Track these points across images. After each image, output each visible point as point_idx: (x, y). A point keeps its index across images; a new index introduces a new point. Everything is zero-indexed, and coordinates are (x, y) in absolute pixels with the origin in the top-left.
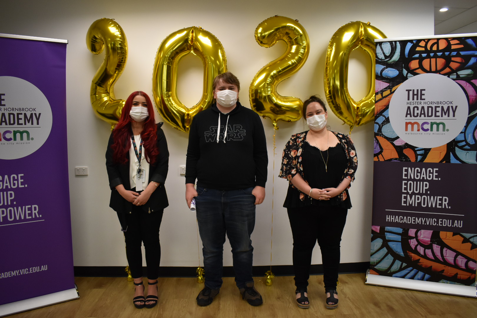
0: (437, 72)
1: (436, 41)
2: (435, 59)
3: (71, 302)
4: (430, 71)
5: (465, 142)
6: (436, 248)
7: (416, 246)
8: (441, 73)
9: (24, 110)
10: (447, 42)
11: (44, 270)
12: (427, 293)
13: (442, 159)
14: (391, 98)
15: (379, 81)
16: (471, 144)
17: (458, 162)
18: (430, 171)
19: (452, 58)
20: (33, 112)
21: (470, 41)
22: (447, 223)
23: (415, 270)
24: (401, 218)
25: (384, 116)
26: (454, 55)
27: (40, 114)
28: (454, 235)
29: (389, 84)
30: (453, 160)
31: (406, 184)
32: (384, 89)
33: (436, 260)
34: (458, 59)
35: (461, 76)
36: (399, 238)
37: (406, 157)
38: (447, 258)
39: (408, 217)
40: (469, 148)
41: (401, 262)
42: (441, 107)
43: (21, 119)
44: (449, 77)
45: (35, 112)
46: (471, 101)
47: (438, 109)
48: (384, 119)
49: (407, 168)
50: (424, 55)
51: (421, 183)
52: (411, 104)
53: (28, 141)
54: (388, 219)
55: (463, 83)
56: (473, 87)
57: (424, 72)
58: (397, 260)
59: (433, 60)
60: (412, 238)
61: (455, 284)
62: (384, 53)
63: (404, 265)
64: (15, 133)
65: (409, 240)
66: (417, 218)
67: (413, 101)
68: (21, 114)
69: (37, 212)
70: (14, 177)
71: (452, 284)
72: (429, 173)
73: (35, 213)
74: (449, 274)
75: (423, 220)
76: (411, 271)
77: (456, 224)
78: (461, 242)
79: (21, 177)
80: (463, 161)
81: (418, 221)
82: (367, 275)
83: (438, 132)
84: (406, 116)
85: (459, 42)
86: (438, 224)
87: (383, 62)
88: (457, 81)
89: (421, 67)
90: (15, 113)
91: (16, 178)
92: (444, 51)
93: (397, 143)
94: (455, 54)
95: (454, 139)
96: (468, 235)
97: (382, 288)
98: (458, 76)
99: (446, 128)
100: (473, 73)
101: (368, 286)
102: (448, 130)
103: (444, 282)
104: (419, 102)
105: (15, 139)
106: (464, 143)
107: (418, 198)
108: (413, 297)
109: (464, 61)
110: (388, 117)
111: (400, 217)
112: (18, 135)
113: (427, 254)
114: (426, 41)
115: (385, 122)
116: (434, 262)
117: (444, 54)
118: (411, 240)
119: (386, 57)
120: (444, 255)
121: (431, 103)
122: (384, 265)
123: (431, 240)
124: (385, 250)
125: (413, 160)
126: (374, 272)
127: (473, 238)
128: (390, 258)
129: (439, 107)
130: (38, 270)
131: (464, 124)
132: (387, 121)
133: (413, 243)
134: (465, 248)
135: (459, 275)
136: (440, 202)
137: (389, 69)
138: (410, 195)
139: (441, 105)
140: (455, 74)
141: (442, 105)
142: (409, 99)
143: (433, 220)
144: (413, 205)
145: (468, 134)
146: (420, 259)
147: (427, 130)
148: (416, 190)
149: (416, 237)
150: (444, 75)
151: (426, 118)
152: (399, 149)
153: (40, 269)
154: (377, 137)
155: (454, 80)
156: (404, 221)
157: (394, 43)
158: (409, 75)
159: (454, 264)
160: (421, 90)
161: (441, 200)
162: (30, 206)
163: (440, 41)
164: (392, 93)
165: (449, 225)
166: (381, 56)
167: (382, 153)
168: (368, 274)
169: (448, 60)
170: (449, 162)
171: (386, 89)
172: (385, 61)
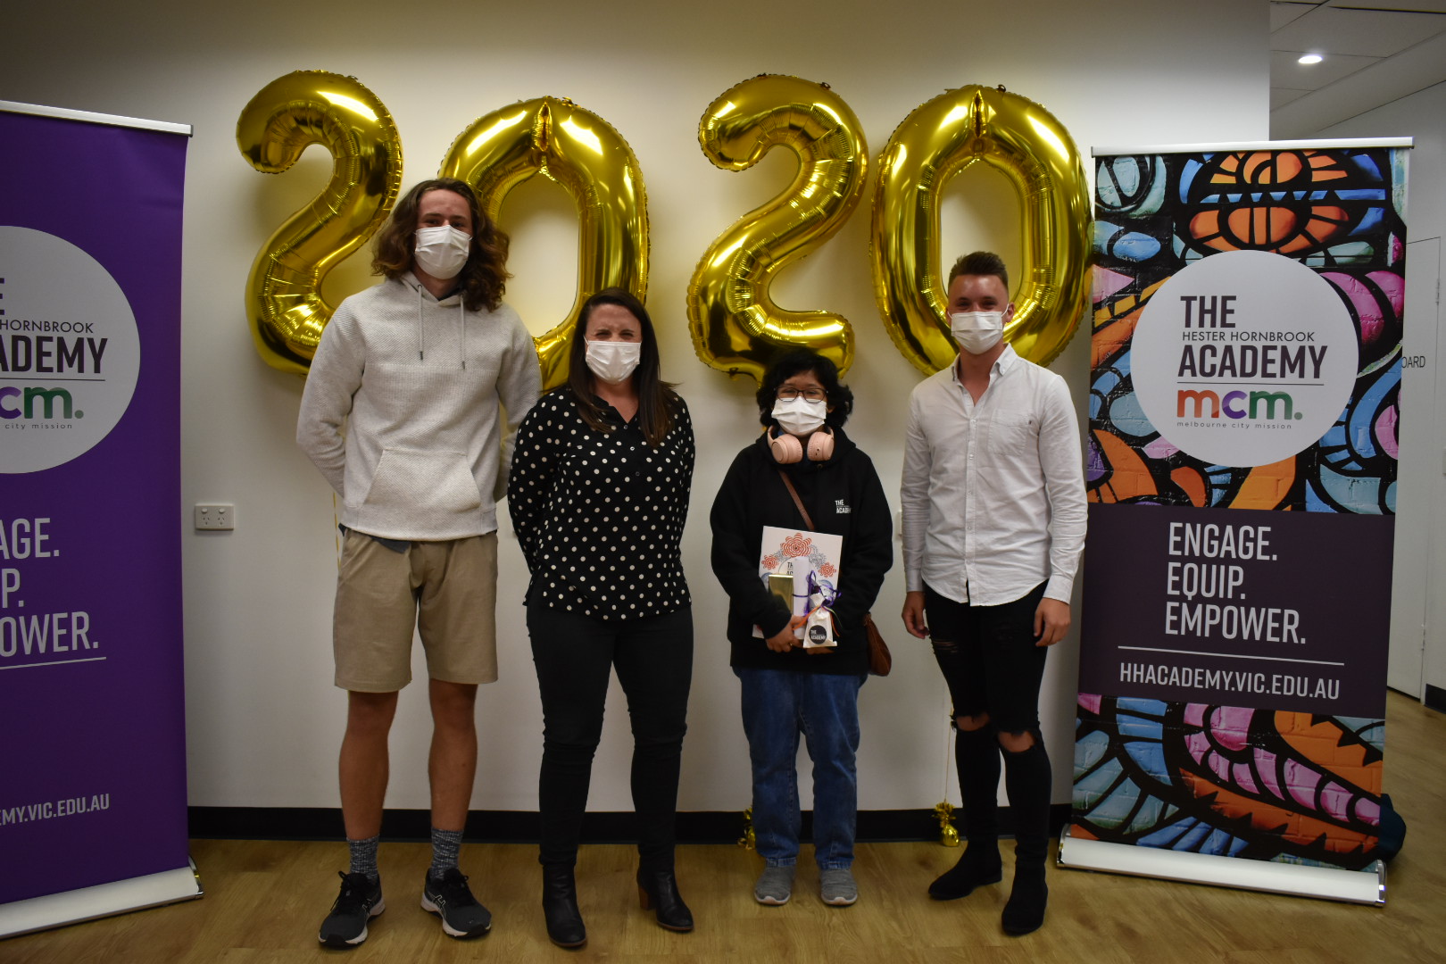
0: (1269, 246)
1: (1268, 157)
2: (1264, 209)
3: (176, 906)
4: (1251, 245)
5: (1349, 452)
6: (1265, 760)
7: (1207, 755)
8: (1281, 249)
9: (59, 328)
10: (1299, 162)
11: (98, 809)
12: (1236, 893)
13: (1283, 500)
14: (1138, 319)
15: (1106, 270)
16: (1365, 456)
17: (1328, 509)
18: (1247, 533)
19: (1313, 208)
20: (85, 335)
21: (1365, 162)
22: (1295, 686)
23: (1202, 824)
24: (1163, 670)
25: (1117, 372)
26: (1318, 198)
27: (104, 341)
28: (1314, 722)
29: (1132, 280)
30: (1314, 504)
31: (1178, 572)
32: (1119, 293)
33: (1264, 795)
34: (1331, 212)
35: (1338, 260)
36: (1156, 730)
37: (1179, 492)
38: (1295, 788)
39: (1184, 669)
40: (1360, 468)
41: (1162, 803)
42: (1279, 349)
43: (49, 354)
44: (1303, 261)
45: (90, 335)
46: (1365, 332)
47: (1271, 355)
48: (1117, 380)
49: (1180, 525)
50: (1234, 197)
51: (1223, 568)
52: (1195, 338)
53: (68, 421)
54: (1126, 675)
55: (1344, 280)
56: (1371, 292)
57: (1233, 247)
58: (1150, 796)
59: (1260, 213)
60: (1195, 730)
61: (1318, 866)
62: (1119, 190)
63: (1172, 809)
64: (30, 394)
65: (1186, 737)
66: (1208, 672)
67: (1201, 329)
68: (50, 339)
69: (87, 634)
70: (21, 527)
71: (1310, 865)
72: (1245, 541)
73: (79, 637)
74: (1300, 836)
75: (1227, 676)
76: (1191, 827)
77: (1321, 690)
78: (1336, 743)
79: (42, 525)
80: (1341, 506)
81: (1213, 680)
82: (1062, 841)
83: (1270, 422)
84: (1181, 374)
85: (1333, 162)
86: (1271, 691)
87: (1115, 214)
88: (1326, 274)
89: (1225, 231)
90: (33, 335)
91: (27, 529)
92: (1290, 186)
93: (1153, 451)
94: (1322, 198)
95: (1317, 443)
96: (1354, 723)
97: (1106, 880)
98: (1329, 259)
99: (1295, 410)
100: (1372, 254)
101: (1064, 872)
102: (1299, 416)
103: (1287, 859)
104: (1218, 334)
105: (29, 414)
106: (1344, 454)
107: (1213, 613)
108: (1196, 903)
109: (1346, 218)
110: (1129, 376)
111: (1160, 668)
112: (38, 402)
113: (1236, 778)
114: (1240, 156)
115: (1121, 389)
116: (1261, 801)
117: (1289, 196)
118: (1193, 736)
119: (1125, 200)
120: (1288, 779)
121: (1253, 337)
122: (1111, 812)
123: (1248, 737)
124: (1115, 766)
125: (1198, 500)
126: (1085, 832)
127: (1370, 730)
128: (1130, 790)
129: (1274, 348)
130: (81, 809)
131: (1346, 398)
132: (1126, 385)
133: (1197, 744)
134: (1347, 761)
135: (1329, 838)
136: (1277, 625)
137: (1133, 235)
138: (1188, 602)
139: (1279, 344)
140: (1322, 254)
141: (1284, 343)
142: (1188, 324)
143: (1257, 676)
144: (1199, 634)
145: (1357, 429)
146: (1217, 792)
147: (1241, 414)
148: (1208, 590)
149: (1207, 726)
150: (1291, 255)
151: (1239, 379)
152: (1159, 470)
153: (88, 805)
154: (1096, 432)
155: (1318, 270)
156: (1172, 679)
157: (1148, 160)
158: (1191, 253)
159: (1313, 807)
160: (1225, 299)
161: (1278, 618)
162: (64, 615)
163: (1279, 158)
164: (1140, 305)
165: (1302, 692)
166: (1112, 198)
167: (1110, 481)
168: (1067, 839)
169: (1302, 213)
170: (1303, 508)
171: (1124, 293)
172: (1122, 212)
